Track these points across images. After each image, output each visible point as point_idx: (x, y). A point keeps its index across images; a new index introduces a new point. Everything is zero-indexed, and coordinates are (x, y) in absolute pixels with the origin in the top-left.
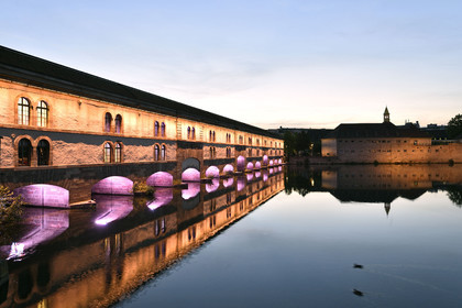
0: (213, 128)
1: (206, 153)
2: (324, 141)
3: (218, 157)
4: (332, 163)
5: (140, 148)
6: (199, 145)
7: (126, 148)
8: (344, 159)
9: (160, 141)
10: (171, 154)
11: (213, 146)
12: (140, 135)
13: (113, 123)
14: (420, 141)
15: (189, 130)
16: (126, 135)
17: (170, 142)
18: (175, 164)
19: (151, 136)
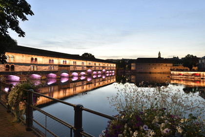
0: (75, 61)
1: (71, 68)
2: (132, 64)
3: (77, 69)
4: (134, 73)
5: (44, 67)
6: (69, 66)
7: (38, 67)
8: (138, 71)
9: (52, 65)
10: (56, 68)
11: (75, 66)
12: (43, 63)
13: (34, 60)
14: (168, 65)
15: (64, 61)
16: (38, 63)
17: (56, 65)
18: (58, 71)
19: (48, 63)
